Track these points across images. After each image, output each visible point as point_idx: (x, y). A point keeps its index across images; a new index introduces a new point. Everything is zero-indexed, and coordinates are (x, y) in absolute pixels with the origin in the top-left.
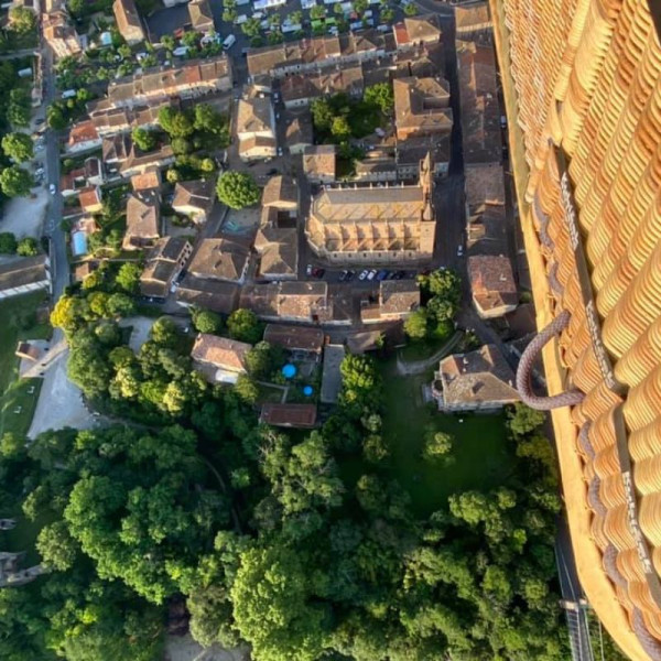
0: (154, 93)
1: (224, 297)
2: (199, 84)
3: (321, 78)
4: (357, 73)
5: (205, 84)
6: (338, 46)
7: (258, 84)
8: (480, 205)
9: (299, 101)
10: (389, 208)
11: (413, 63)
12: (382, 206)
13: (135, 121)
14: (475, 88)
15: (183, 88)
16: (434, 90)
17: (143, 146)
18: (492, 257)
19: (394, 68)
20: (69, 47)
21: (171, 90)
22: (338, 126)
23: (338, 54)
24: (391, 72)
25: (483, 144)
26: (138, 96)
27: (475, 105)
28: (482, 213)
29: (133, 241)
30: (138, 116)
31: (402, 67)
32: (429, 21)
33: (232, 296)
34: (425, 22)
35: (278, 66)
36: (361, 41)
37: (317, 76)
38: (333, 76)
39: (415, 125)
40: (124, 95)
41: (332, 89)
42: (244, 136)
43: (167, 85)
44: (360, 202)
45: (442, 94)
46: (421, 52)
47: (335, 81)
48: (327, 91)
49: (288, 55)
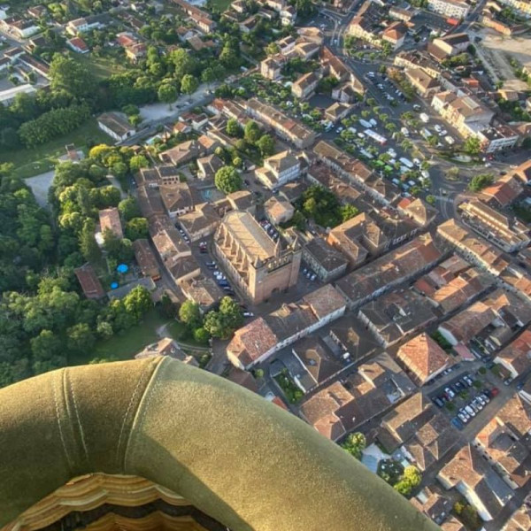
0: (266, 117)
1: (151, 209)
2: (287, 131)
3: (336, 180)
4: (356, 194)
5: (290, 134)
6: (368, 176)
7: (306, 153)
8: (307, 304)
9: (315, 179)
10: (258, 248)
11: (389, 219)
12: (256, 244)
13: (241, 119)
14: (396, 258)
15: (279, 126)
16: (373, 235)
17: (228, 130)
18: (270, 330)
19: (377, 211)
20: (268, 73)
21: (273, 123)
22: (309, 204)
23: (362, 180)
24: (374, 212)
25: (356, 283)
26: (258, 112)
27: (384, 265)
28: (301, 309)
29: (164, 156)
30: (245, 118)
31: (382, 215)
32: (427, 210)
33: (154, 212)
34: (424, 209)
35: (329, 158)
36: (382, 185)
37: (336, 177)
38: (342, 184)
39: (339, 239)
40: (254, 106)
41: (335, 189)
42: (267, 166)
43: (274, 118)
44: (250, 231)
45: (375, 242)
46: (400, 218)
47: (340, 187)
48: (331, 187)
49: (339, 158)
